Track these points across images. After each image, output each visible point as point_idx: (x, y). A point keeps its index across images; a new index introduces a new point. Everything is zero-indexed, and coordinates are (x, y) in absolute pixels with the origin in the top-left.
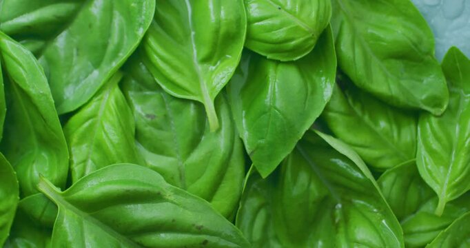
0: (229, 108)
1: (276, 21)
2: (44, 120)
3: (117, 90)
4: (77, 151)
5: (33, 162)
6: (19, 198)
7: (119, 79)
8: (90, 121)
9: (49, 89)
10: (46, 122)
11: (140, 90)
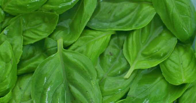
0: (136, 76)
1: (177, 67)
2: (80, 22)
3: (110, 36)
4: (79, 41)
5: (63, 30)
6: (48, 36)
7: (113, 33)
8: (92, 37)
9: (91, 15)
10: (80, 23)
11: (116, 43)
